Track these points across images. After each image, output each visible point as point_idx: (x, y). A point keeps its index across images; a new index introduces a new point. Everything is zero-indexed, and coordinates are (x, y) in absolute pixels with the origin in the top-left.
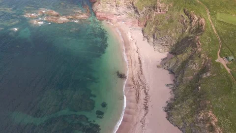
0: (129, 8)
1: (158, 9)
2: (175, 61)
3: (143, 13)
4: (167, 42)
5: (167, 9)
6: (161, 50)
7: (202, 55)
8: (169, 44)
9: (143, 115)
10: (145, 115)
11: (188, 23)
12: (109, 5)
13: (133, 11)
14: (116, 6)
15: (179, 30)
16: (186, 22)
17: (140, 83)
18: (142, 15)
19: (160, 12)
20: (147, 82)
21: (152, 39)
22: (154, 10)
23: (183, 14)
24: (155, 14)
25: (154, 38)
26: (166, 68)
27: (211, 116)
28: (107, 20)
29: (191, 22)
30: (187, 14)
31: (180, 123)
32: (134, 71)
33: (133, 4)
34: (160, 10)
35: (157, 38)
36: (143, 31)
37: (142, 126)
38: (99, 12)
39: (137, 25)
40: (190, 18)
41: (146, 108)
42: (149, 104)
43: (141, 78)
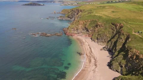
0: (83, 30)
1: (98, 26)
2: (110, 43)
3: (91, 31)
4: (105, 40)
5: (103, 25)
6: (102, 44)
7: (124, 33)
8: (106, 41)
9: (94, 68)
10: (95, 68)
11: (115, 28)
12: (73, 30)
13: (86, 31)
14: (77, 30)
15: (111, 32)
16: (114, 28)
17: (91, 56)
18: (90, 32)
19: (100, 27)
20: (95, 55)
21: (96, 41)
22: (97, 27)
23: (112, 25)
24: (97, 29)
25: (97, 40)
26: (106, 50)
27: (135, 51)
28: (72, 36)
29: (116, 27)
30: (114, 25)
31: (118, 67)
32: (87, 52)
33: (85, 27)
34: (100, 26)
35: (99, 39)
36: (91, 39)
37: (94, 73)
38: (68, 33)
39: (88, 36)
40: (116, 26)
41: (96, 65)
42: (97, 64)
43: (91, 54)
